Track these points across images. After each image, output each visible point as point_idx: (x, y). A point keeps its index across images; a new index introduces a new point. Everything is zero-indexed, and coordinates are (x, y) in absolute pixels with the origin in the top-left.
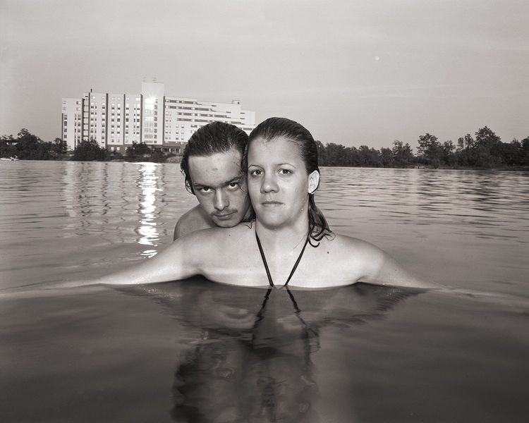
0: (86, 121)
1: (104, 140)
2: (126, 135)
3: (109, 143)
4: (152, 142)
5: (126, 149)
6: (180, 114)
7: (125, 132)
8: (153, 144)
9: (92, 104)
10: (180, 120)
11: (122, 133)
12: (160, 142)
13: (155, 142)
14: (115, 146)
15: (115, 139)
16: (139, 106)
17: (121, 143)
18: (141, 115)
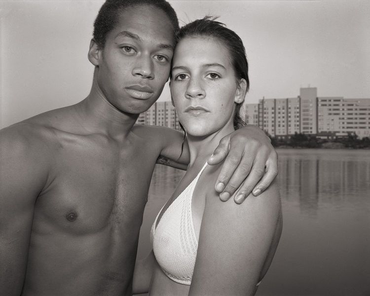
0: (261, 119)
1: (273, 132)
2: (289, 128)
3: (277, 134)
4: (308, 132)
5: (290, 138)
6: (330, 110)
7: (288, 126)
8: (310, 133)
9: (265, 107)
10: (330, 114)
11: (286, 126)
12: (314, 132)
13: (311, 132)
14: (281, 136)
15: (282, 131)
16: (298, 106)
17: (285, 134)
18: (300, 112)
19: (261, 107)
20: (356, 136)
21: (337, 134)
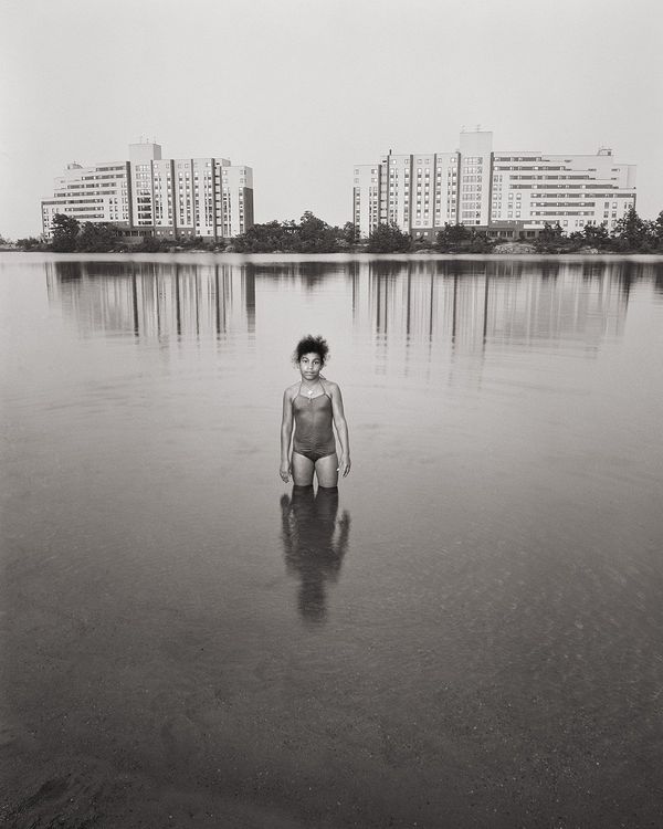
0: (384, 197)
1: (407, 223)
2: (437, 214)
3: (414, 226)
4: (472, 222)
5: (437, 233)
6: (515, 178)
7: (436, 210)
8: (475, 225)
9: (392, 172)
10: (515, 187)
11: (431, 211)
12: (484, 223)
13: (478, 222)
14: (422, 231)
15: (422, 220)
16: (455, 170)
17: (430, 226)
18: (458, 184)
19: (384, 171)
20: (560, 230)
21: (526, 227)
